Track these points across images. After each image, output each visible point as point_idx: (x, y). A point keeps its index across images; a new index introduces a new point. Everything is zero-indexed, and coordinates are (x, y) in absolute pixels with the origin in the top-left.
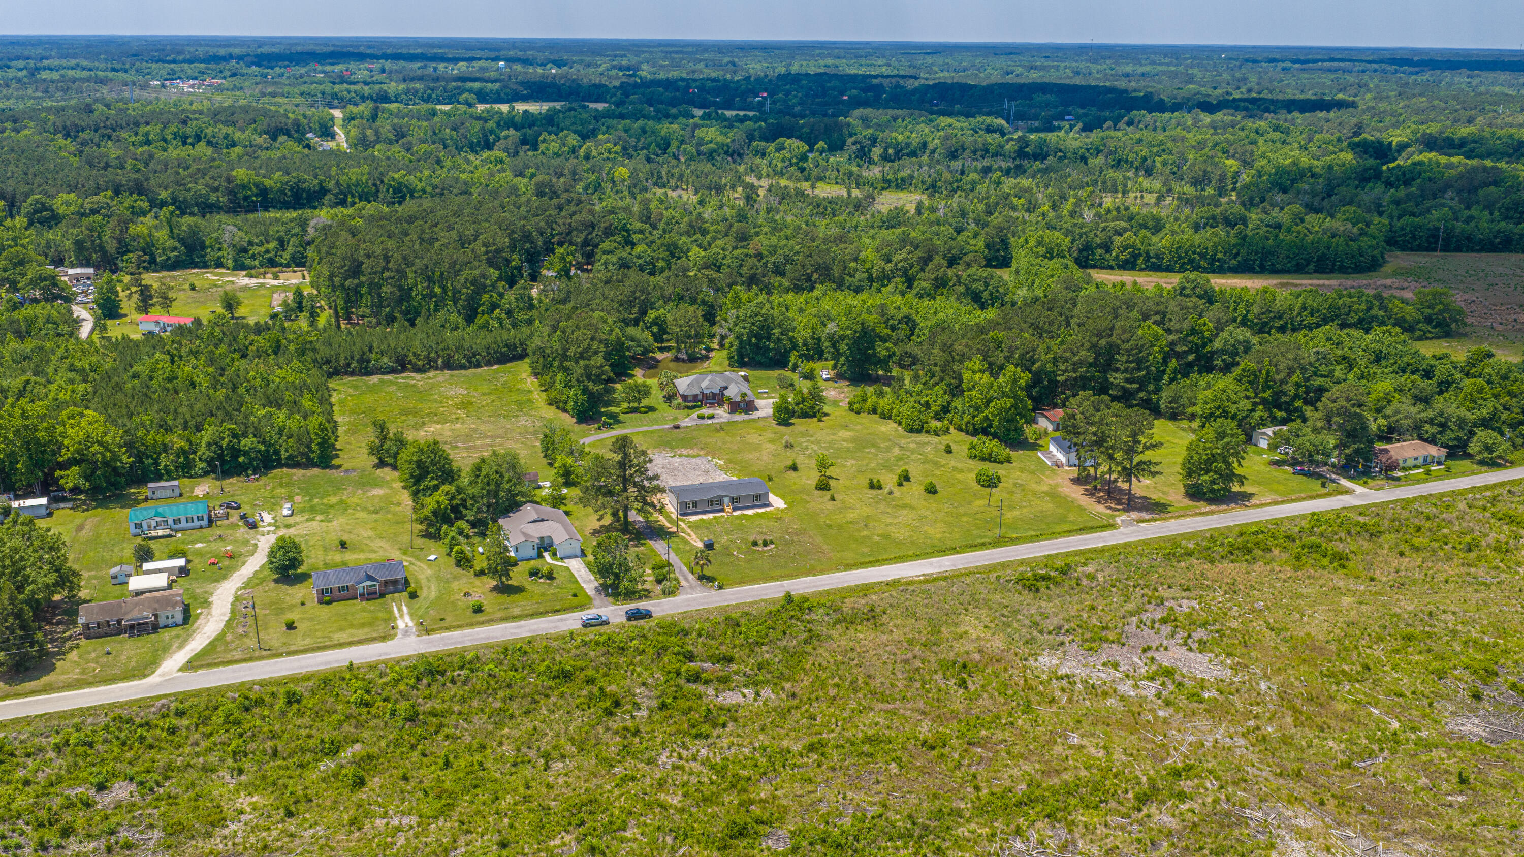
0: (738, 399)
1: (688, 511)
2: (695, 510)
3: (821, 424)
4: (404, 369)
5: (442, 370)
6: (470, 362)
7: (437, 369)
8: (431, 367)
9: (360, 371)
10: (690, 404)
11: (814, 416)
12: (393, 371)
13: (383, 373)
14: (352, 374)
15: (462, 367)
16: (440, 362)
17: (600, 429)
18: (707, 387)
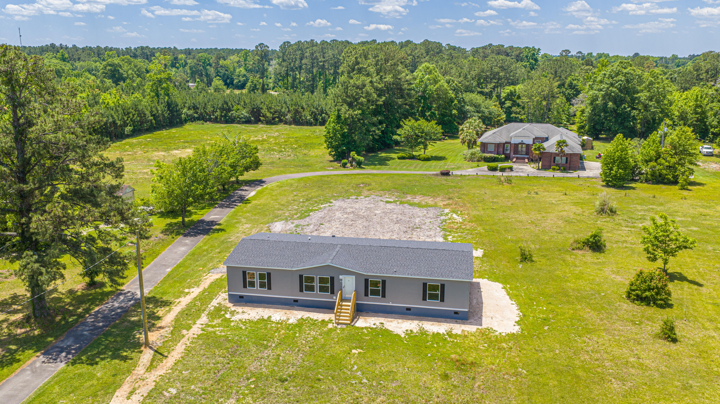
0: (554, 150)
1: (248, 293)
2: (264, 294)
3: (685, 193)
4: (257, 121)
5: (290, 124)
6: (316, 120)
7: (286, 123)
8: (281, 121)
9: (221, 119)
10: (488, 155)
11: (675, 182)
12: (248, 122)
13: (239, 122)
14: (216, 121)
15: (309, 124)
16: (289, 116)
17: (344, 166)
18: (516, 136)
